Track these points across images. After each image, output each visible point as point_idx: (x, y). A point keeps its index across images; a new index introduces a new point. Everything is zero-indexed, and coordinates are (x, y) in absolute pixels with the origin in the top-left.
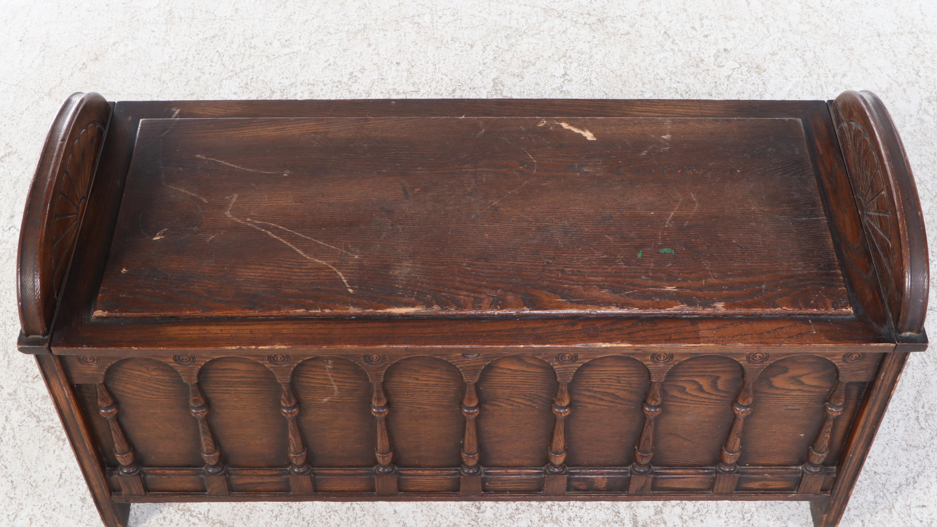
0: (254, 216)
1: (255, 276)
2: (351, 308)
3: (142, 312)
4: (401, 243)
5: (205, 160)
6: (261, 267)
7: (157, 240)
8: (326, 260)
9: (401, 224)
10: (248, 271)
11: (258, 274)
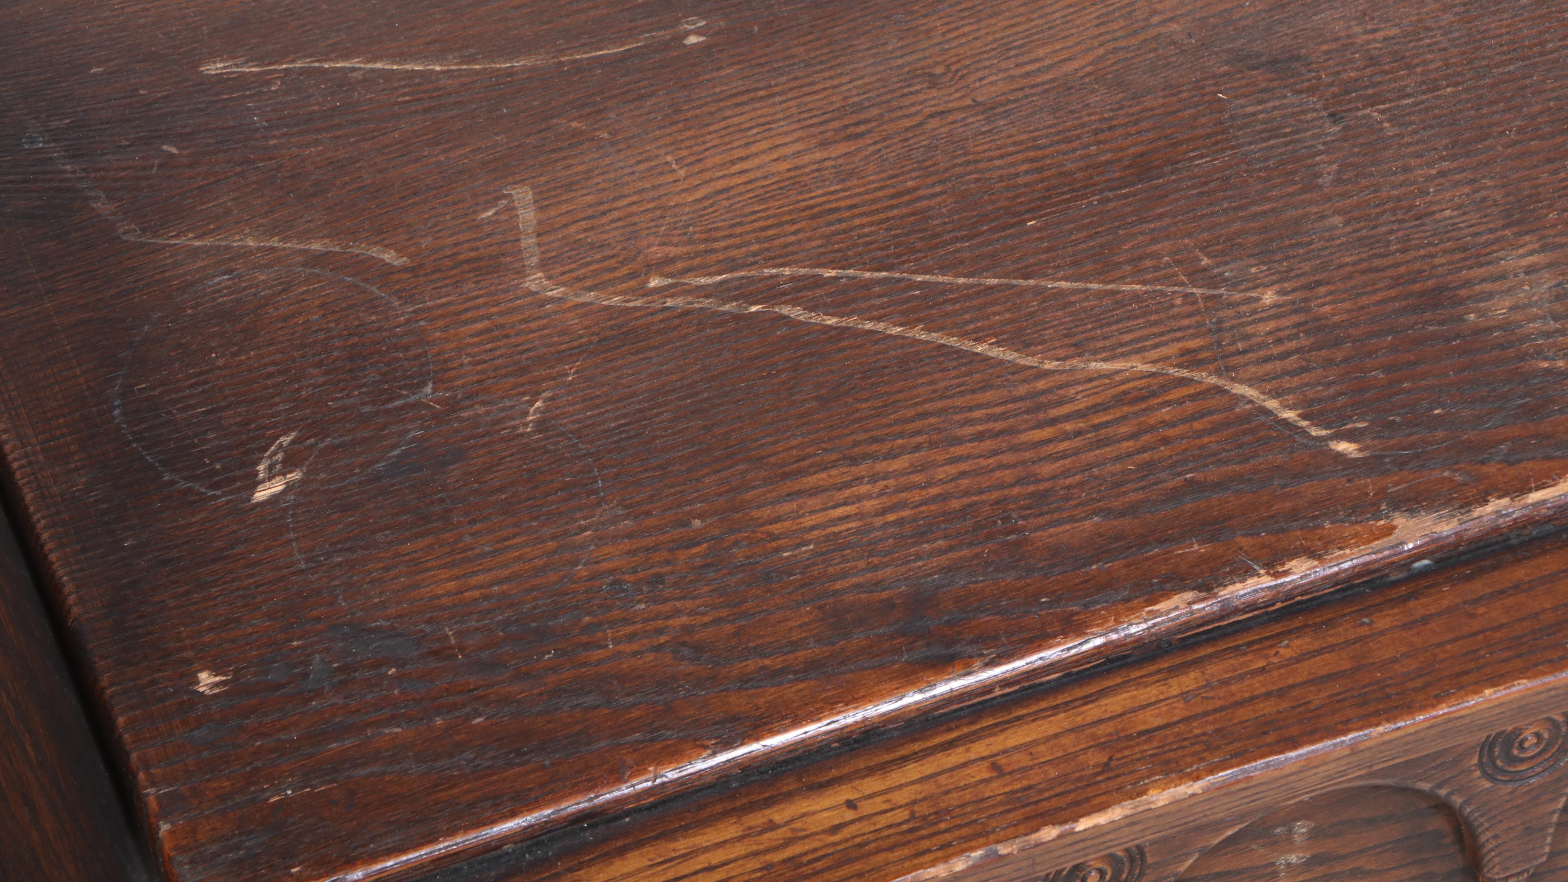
0: (671, 260)
1: (860, 515)
2: (1400, 521)
3: (431, 839)
4: (1429, 178)
5: (263, 80)
6: (863, 469)
7: (274, 499)
8: (1140, 351)
9: (1372, 101)
10: (814, 502)
11: (869, 505)
